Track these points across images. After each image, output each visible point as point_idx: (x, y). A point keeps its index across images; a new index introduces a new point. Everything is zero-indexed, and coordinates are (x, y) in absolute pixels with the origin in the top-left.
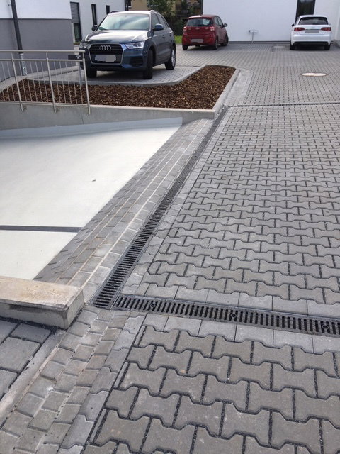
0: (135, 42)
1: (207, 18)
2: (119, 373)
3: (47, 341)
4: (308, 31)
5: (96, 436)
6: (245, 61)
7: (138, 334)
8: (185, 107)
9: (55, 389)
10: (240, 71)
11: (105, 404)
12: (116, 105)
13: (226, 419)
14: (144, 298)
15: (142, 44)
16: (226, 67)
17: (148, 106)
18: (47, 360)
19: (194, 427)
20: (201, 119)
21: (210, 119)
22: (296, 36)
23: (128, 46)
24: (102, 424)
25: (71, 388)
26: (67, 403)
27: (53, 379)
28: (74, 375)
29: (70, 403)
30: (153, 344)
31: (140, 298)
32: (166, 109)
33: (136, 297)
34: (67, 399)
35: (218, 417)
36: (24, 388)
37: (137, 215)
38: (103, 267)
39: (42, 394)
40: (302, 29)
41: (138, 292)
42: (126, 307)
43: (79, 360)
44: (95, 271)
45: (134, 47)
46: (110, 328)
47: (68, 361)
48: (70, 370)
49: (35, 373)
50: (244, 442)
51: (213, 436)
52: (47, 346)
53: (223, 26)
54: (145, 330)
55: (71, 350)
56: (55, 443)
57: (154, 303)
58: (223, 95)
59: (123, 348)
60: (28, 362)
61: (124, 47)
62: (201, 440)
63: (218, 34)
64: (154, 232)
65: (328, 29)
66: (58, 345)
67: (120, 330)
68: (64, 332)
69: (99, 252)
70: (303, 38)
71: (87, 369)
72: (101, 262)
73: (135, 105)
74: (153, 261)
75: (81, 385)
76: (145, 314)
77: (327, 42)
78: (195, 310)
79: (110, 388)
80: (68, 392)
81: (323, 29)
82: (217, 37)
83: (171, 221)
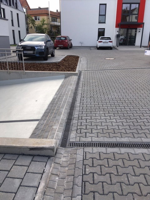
0: (40, 46)
1: (64, 37)
2: (83, 169)
3: (48, 161)
4: (104, 42)
5: (85, 192)
6: (82, 54)
7: (83, 155)
8: (65, 71)
9: (59, 178)
10: (81, 57)
11: (82, 180)
12: (35, 71)
13: (129, 179)
14: (80, 142)
15: (44, 47)
16: (75, 56)
17: (49, 71)
18: (51, 168)
19: (119, 183)
20: (73, 75)
21: (76, 75)
22: (99, 44)
23: (38, 47)
24: (85, 187)
25: (65, 177)
26: (66, 182)
27: (57, 175)
28: (64, 172)
29: (68, 182)
30: (91, 158)
31: (78, 142)
32: (57, 72)
33: (76, 142)
34: (65, 181)
35: (126, 179)
36: (47, 179)
37: (63, 112)
38: (58, 133)
39: (55, 180)
40: (102, 42)
41: (76, 140)
42: (74, 146)
43: (64, 167)
44: (55, 134)
45: (40, 48)
46: (71, 154)
47: (60, 168)
48: (62, 171)
49: (49, 174)
50: (139, 186)
51: (127, 185)
52: (49, 163)
53: (70, 40)
54: (86, 154)
55: (59, 164)
56: (69, 197)
57: (84, 144)
58: (78, 67)
59: (80, 160)
60: (44, 170)
61: (36, 48)
62: (124, 187)
63: (69, 43)
64: (72, 118)
65: (111, 42)
66: (53, 162)
67: (76, 155)
68: (53, 157)
69: (54, 127)
70: (102, 45)
71: (68, 170)
72: (57, 131)
73: (44, 71)
74: (77, 129)
75: (69, 175)
76: (83, 148)
77: (111, 47)
78: (101, 145)
79: (82, 174)
80: (65, 179)
81: (109, 42)
82: (68, 44)
83: (78, 114)
